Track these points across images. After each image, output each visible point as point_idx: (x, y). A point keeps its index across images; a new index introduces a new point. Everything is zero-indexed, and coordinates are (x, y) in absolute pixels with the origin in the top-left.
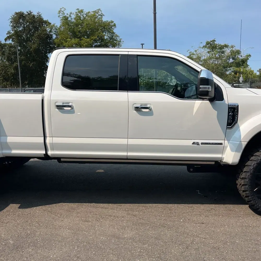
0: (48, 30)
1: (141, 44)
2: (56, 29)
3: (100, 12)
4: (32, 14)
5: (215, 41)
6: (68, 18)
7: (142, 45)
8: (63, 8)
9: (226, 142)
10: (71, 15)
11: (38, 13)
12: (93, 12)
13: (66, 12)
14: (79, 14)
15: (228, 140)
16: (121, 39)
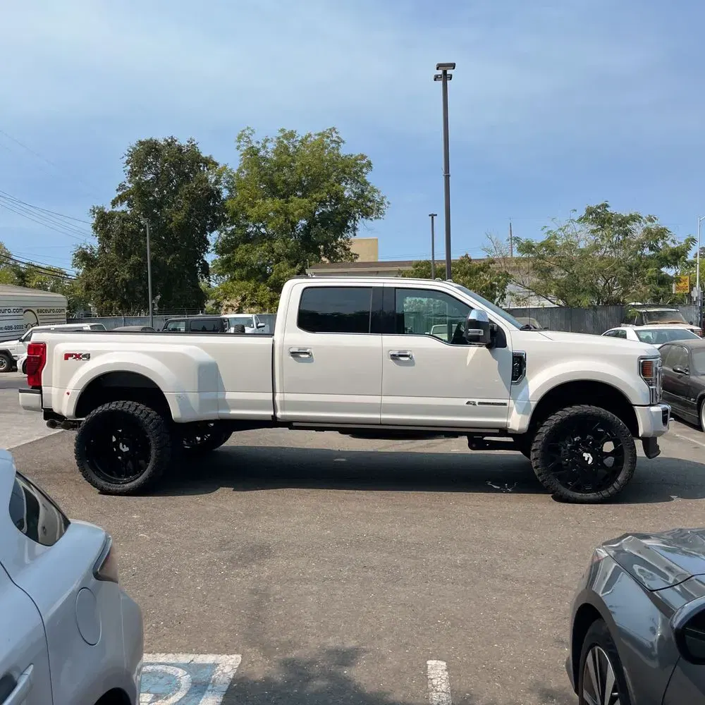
0: (212, 178)
1: (430, 215)
2: (230, 177)
3: (334, 135)
4: (176, 143)
5: (607, 206)
6: (258, 150)
7: (433, 217)
8: (248, 128)
9: (512, 401)
10: (267, 144)
11: (188, 142)
12: (319, 135)
13: (254, 138)
14: (285, 142)
15: (515, 399)
16: (383, 197)
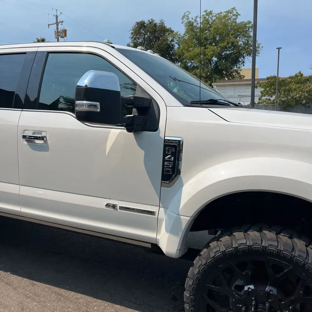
0: (170, 39)
2: (179, 38)
3: (234, 12)
4: (154, 22)
6: (193, 23)
7: (279, 50)
8: (187, 11)
9: (162, 209)
10: (197, 19)
11: (160, 21)
12: (226, 12)
13: (190, 16)
14: (207, 17)
16: (259, 44)
